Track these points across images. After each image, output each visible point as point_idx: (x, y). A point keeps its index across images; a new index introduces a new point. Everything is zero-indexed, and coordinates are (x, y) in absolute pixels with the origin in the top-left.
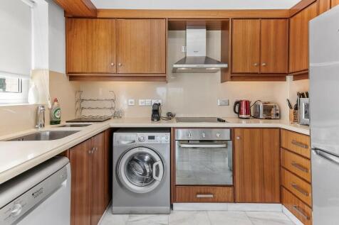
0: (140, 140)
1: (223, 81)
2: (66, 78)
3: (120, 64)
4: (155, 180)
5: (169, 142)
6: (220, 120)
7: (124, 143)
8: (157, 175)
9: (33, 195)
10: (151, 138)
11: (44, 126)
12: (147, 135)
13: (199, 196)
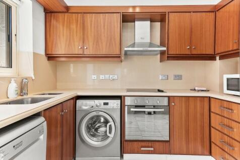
0: (97, 106)
1: (161, 61)
2: (45, 58)
3: (85, 48)
4: (109, 137)
5: (119, 107)
6: (159, 91)
7: (85, 108)
8: (110, 133)
9: (14, 147)
10: (106, 104)
11: (27, 94)
12: (102, 101)
13: (142, 149)
